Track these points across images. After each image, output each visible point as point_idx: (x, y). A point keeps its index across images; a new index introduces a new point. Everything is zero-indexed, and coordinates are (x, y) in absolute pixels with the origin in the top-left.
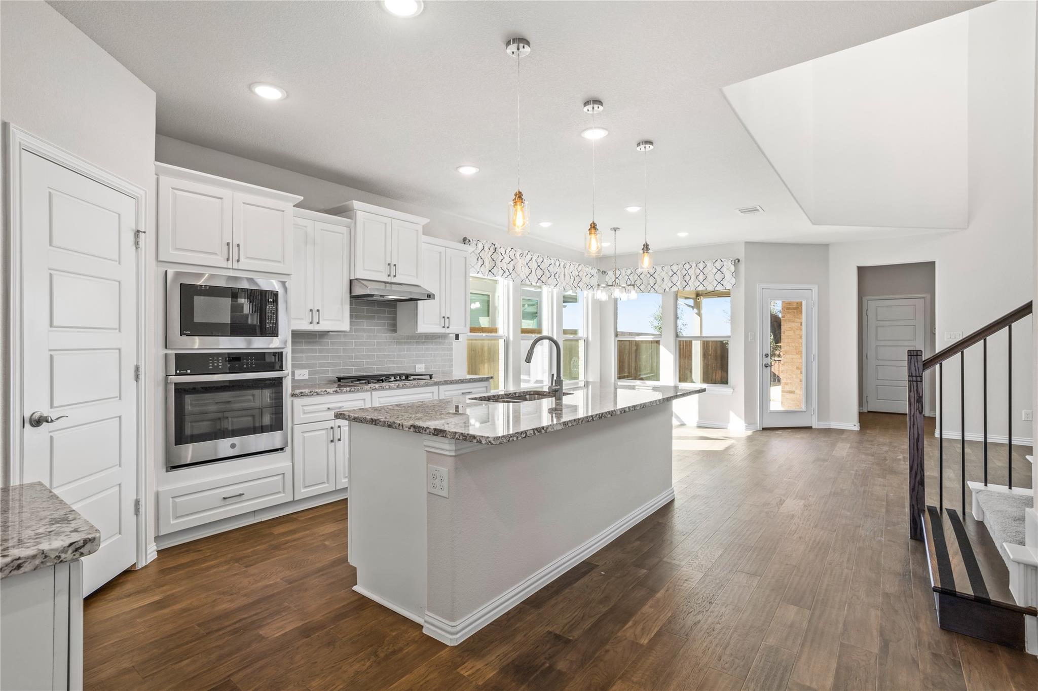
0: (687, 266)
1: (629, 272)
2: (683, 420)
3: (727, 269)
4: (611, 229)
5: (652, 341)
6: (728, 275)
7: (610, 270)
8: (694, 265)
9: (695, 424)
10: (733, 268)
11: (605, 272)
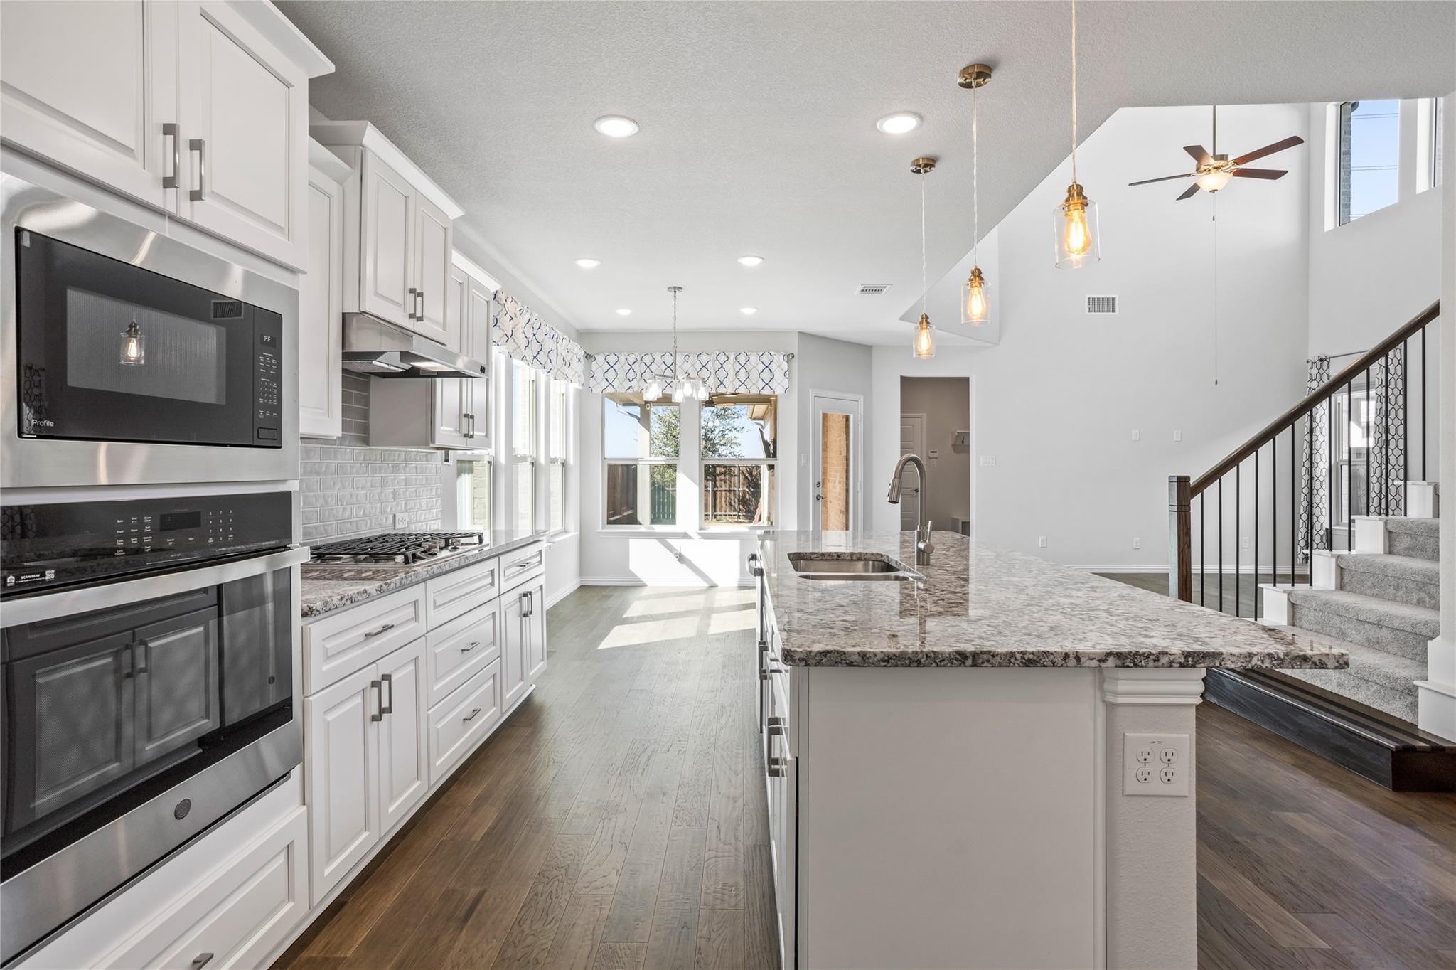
0: (722, 358)
1: (631, 359)
2: (713, 580)
3: (778, 366)
4: (669, 288)
5: (663, 465)
6: (779, 375)
7: (598, 354)
8: (732, 357)
9: (736, 584)
10: (785, 366)
11: (591, 356)
